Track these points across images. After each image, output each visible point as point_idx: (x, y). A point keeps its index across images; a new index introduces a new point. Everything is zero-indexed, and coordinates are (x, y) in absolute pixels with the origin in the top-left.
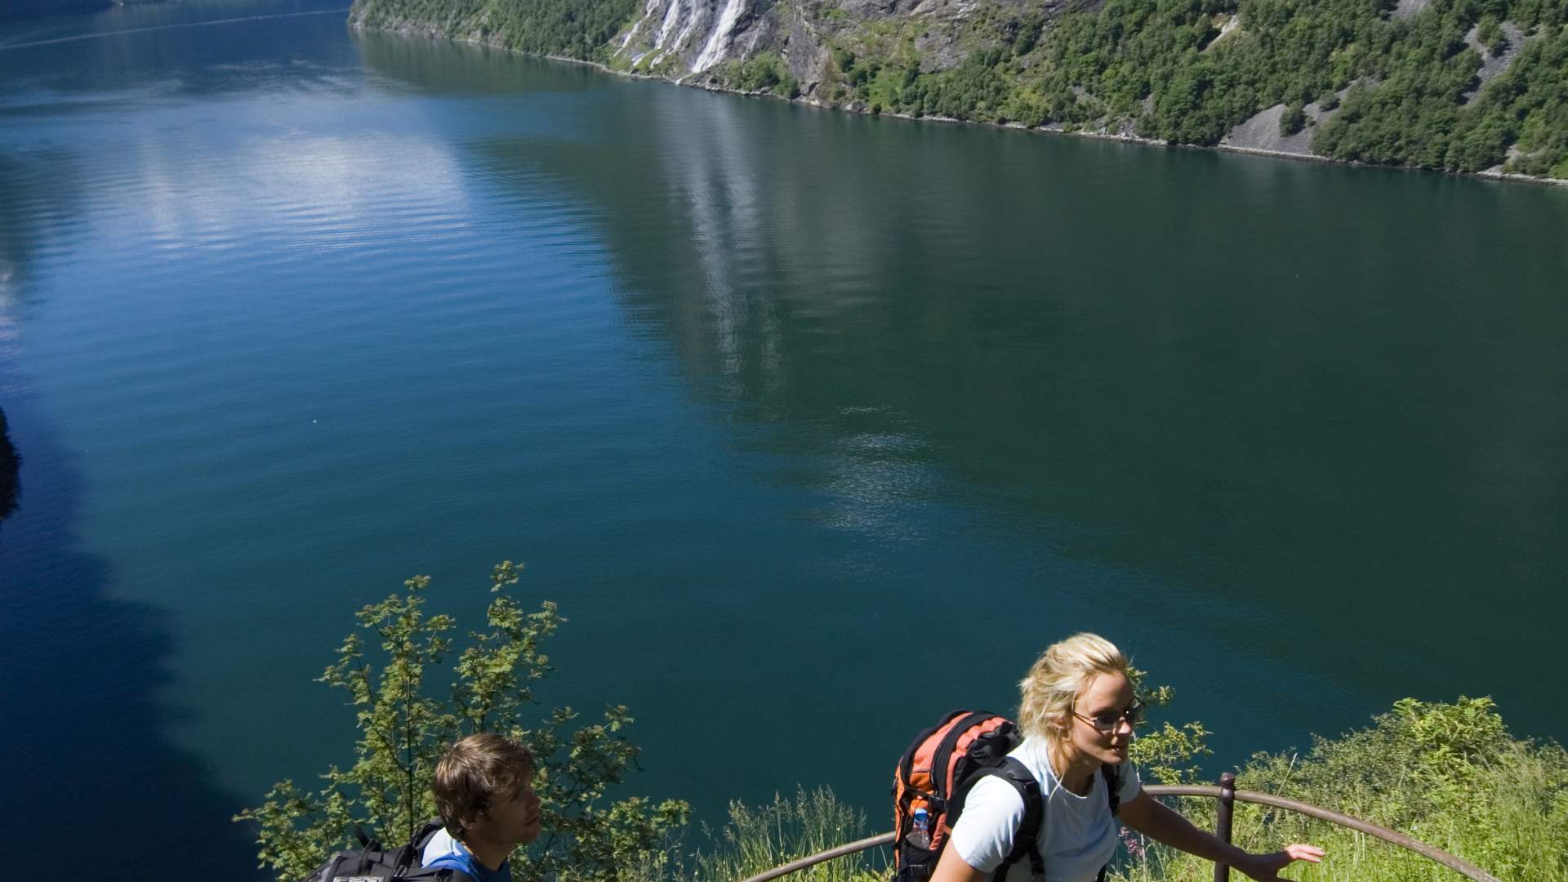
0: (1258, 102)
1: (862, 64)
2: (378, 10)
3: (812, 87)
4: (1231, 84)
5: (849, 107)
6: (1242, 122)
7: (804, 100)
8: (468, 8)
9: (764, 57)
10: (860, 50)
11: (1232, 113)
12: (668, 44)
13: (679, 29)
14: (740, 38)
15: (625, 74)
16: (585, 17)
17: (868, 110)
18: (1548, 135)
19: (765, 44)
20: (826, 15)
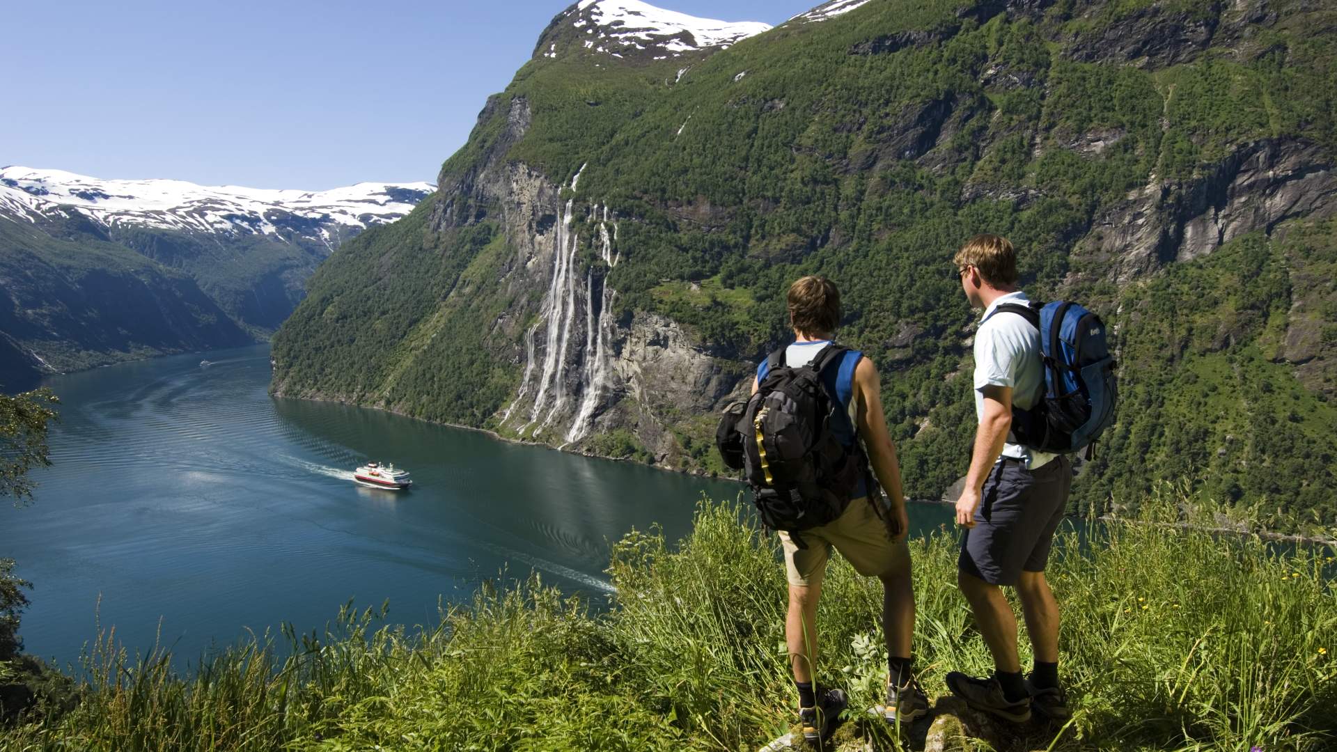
0: (956, 472)
1: (697, 444)
2: (295, 384)
3: (663, 457)
4: (938, 462)
5: (695, 472)
6: (951, 485)
7: (658, 465)
8: (371, 385)
9: (620, 433)
10: (694, 434)
11: (944, 480)
12: (541, 419)
13: (547, 409)
14: (598, 419)
15: (516, 441)
16: (472, 397)
17: (708, 474)
18: (1130, 494)
19: (618, 424)
20: (668, 412)
